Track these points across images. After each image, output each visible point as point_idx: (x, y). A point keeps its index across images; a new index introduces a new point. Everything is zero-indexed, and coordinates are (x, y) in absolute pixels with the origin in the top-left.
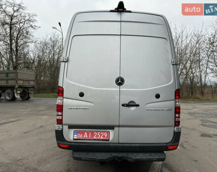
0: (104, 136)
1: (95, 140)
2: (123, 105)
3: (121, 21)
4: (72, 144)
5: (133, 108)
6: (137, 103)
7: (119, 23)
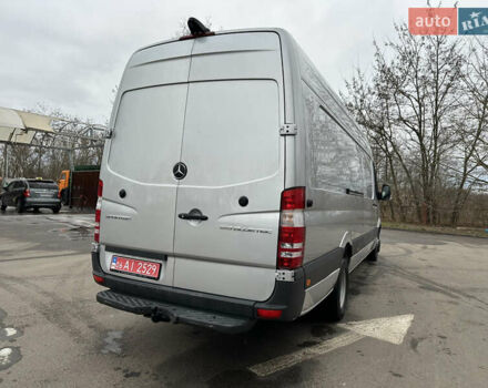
0: (151, 271)
1: (138, 275)
2: (180, 216)
3: (191, 56)
4: (107, 277)
5: (193, 223)
6: (204, 214)
7: (188, 60)
